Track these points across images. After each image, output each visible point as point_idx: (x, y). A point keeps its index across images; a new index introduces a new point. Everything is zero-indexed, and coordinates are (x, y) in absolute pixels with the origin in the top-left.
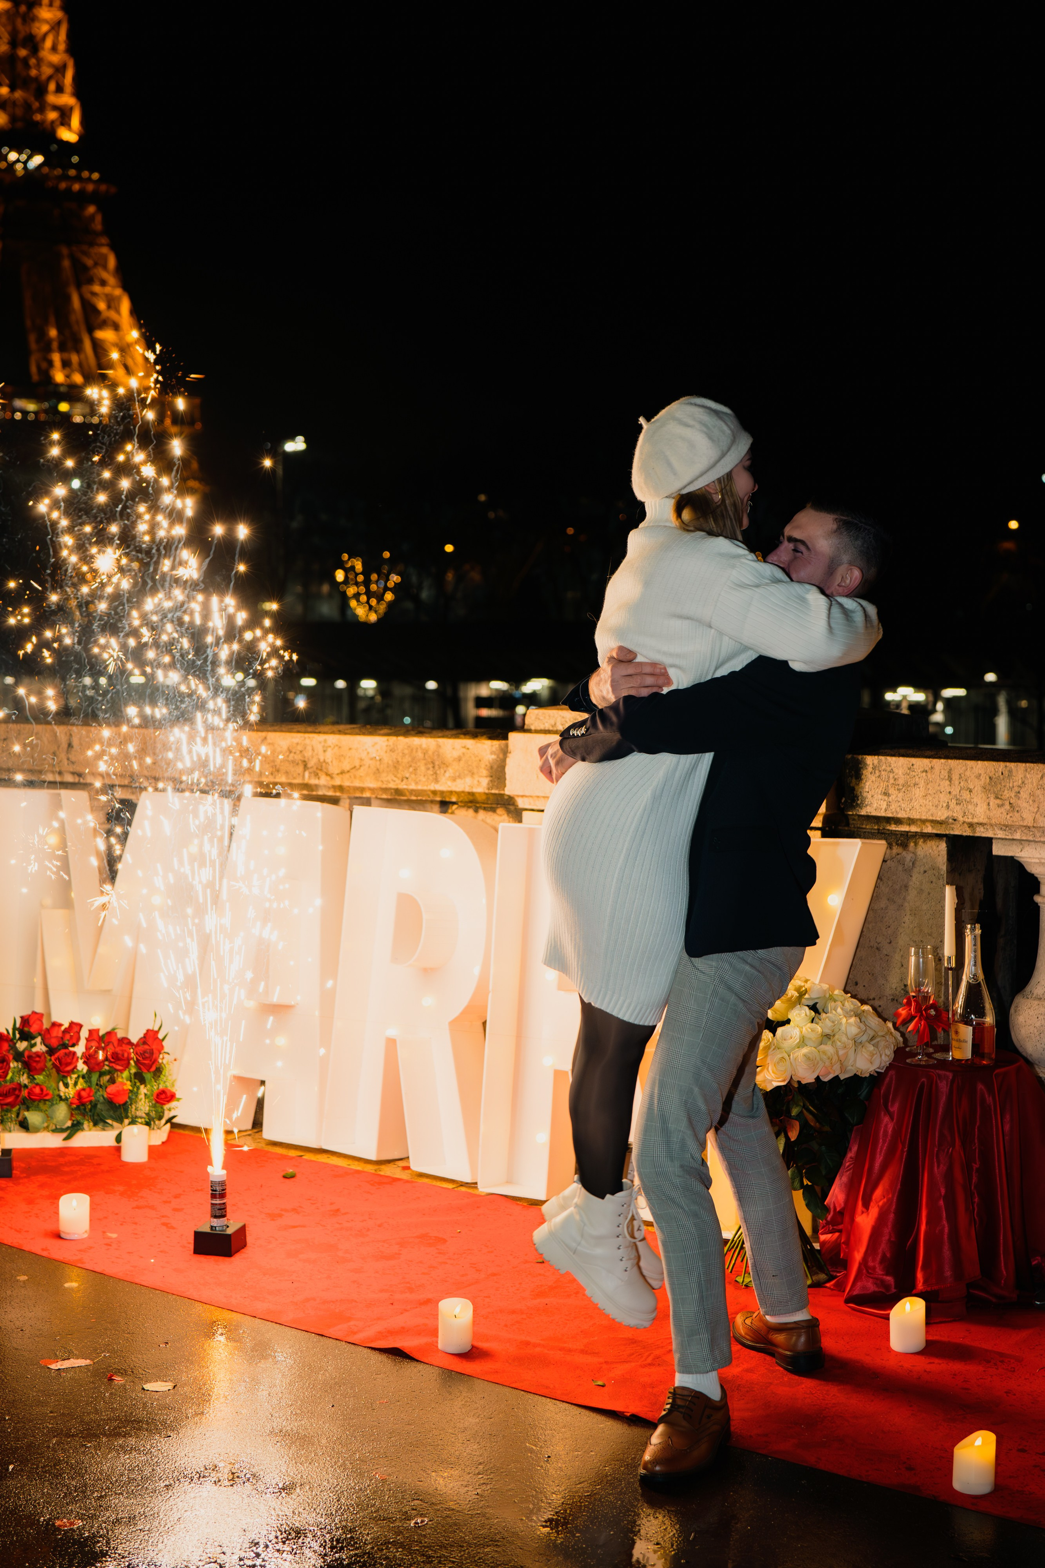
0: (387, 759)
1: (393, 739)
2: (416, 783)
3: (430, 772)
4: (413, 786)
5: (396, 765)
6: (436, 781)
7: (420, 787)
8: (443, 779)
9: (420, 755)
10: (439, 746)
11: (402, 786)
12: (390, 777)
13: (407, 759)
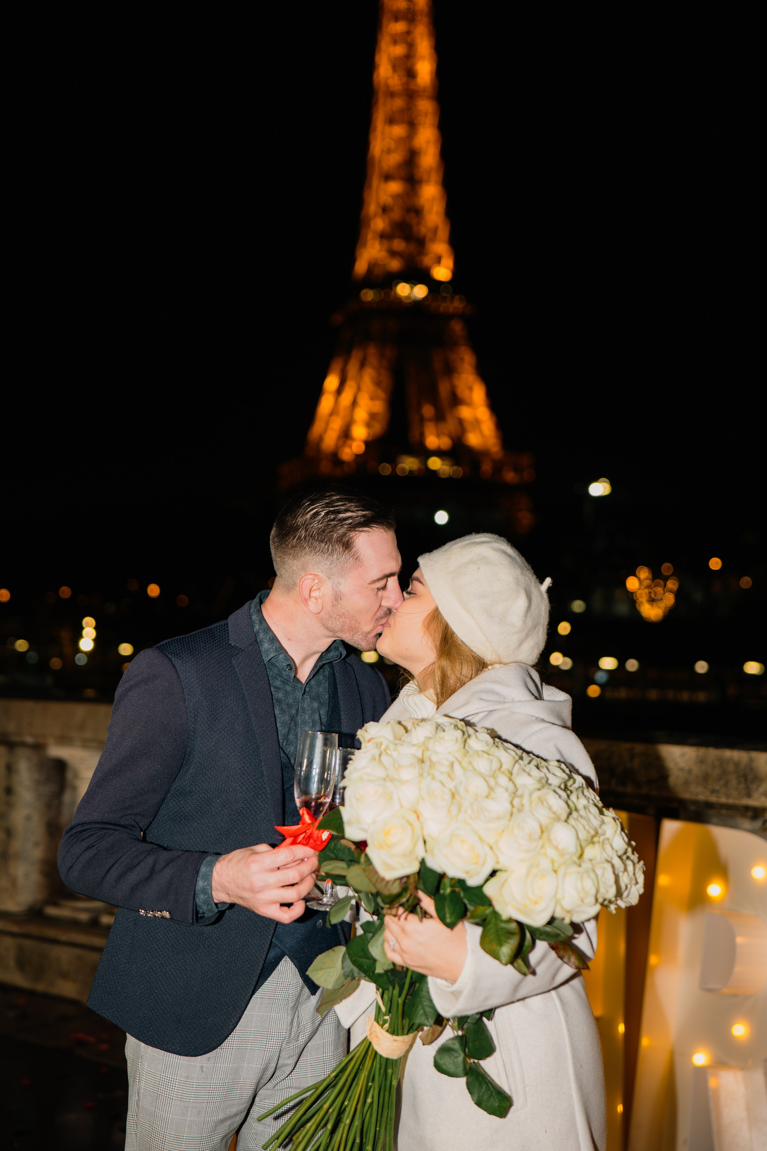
0: (696, 770)
1: (702, 751)
2: (728, 796)
3: (742, 786)
4: (723, 800)
5: (705, 778)
6: (749, 795)
7: (731, 801)
8: (756, 795)
9: (731, 768)
10: (751, 760)
11: (713, 799)
12: (700, 789)
13: (717, 772)
